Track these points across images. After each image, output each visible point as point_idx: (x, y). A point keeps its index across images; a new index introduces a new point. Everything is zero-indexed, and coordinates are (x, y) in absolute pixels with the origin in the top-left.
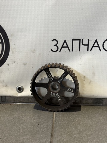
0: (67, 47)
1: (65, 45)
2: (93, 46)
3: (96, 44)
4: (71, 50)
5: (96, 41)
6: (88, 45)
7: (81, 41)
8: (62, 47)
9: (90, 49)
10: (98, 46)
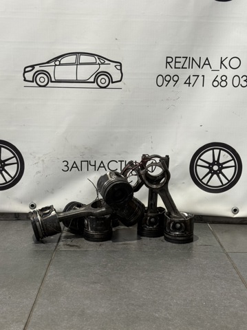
0: (77, 167)
1: (75, 166)
2: (100, 167)
3: (102, 165)
4: (80, 169)
5: (102, 162)
6: (95, 166)
7: (89, 163)
8: (72, 167)
9: (97, 169)
10: (104, 167)
